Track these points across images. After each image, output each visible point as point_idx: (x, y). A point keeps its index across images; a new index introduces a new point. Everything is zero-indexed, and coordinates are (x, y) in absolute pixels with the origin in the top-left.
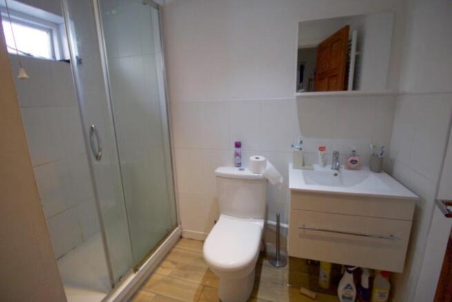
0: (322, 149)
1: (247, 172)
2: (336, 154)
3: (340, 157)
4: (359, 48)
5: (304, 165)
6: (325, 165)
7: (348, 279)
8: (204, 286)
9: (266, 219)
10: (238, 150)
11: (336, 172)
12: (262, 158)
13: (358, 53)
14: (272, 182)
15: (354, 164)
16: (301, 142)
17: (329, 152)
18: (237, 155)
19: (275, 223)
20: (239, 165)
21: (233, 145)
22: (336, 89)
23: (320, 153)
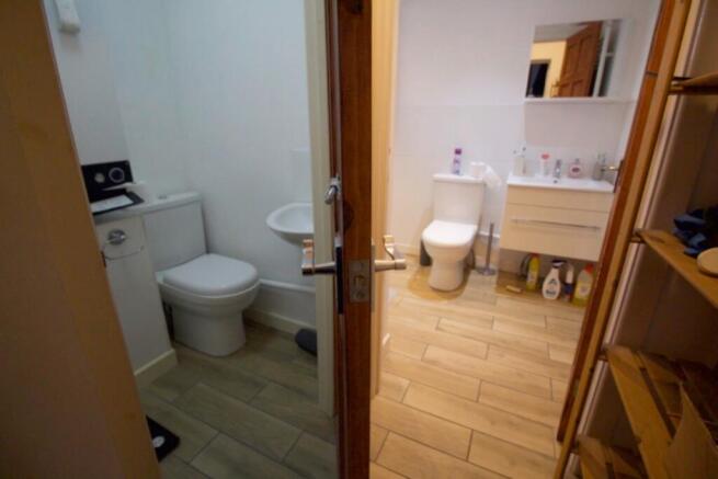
0: (545, 157)
1: (466, 177)
2: (558, 164)
3: (562, 166)
4: (611, 48)
5: (524, 171)
6: (547, 173)
7: (554, 274)
8: (415, 280)
9: (480, 225)
10: (458, 157)
11: (555, 179)
12: (482, 164)
13: (610, 54)
14: (490, 185)
15: (576, 172)
16: (524, 149)
17: (552, 161)
18: (456, 161)
19: (487, 234)
20: (457, 172)
21: (453, 152)
22: (579, 95)
23: (542, 161)
